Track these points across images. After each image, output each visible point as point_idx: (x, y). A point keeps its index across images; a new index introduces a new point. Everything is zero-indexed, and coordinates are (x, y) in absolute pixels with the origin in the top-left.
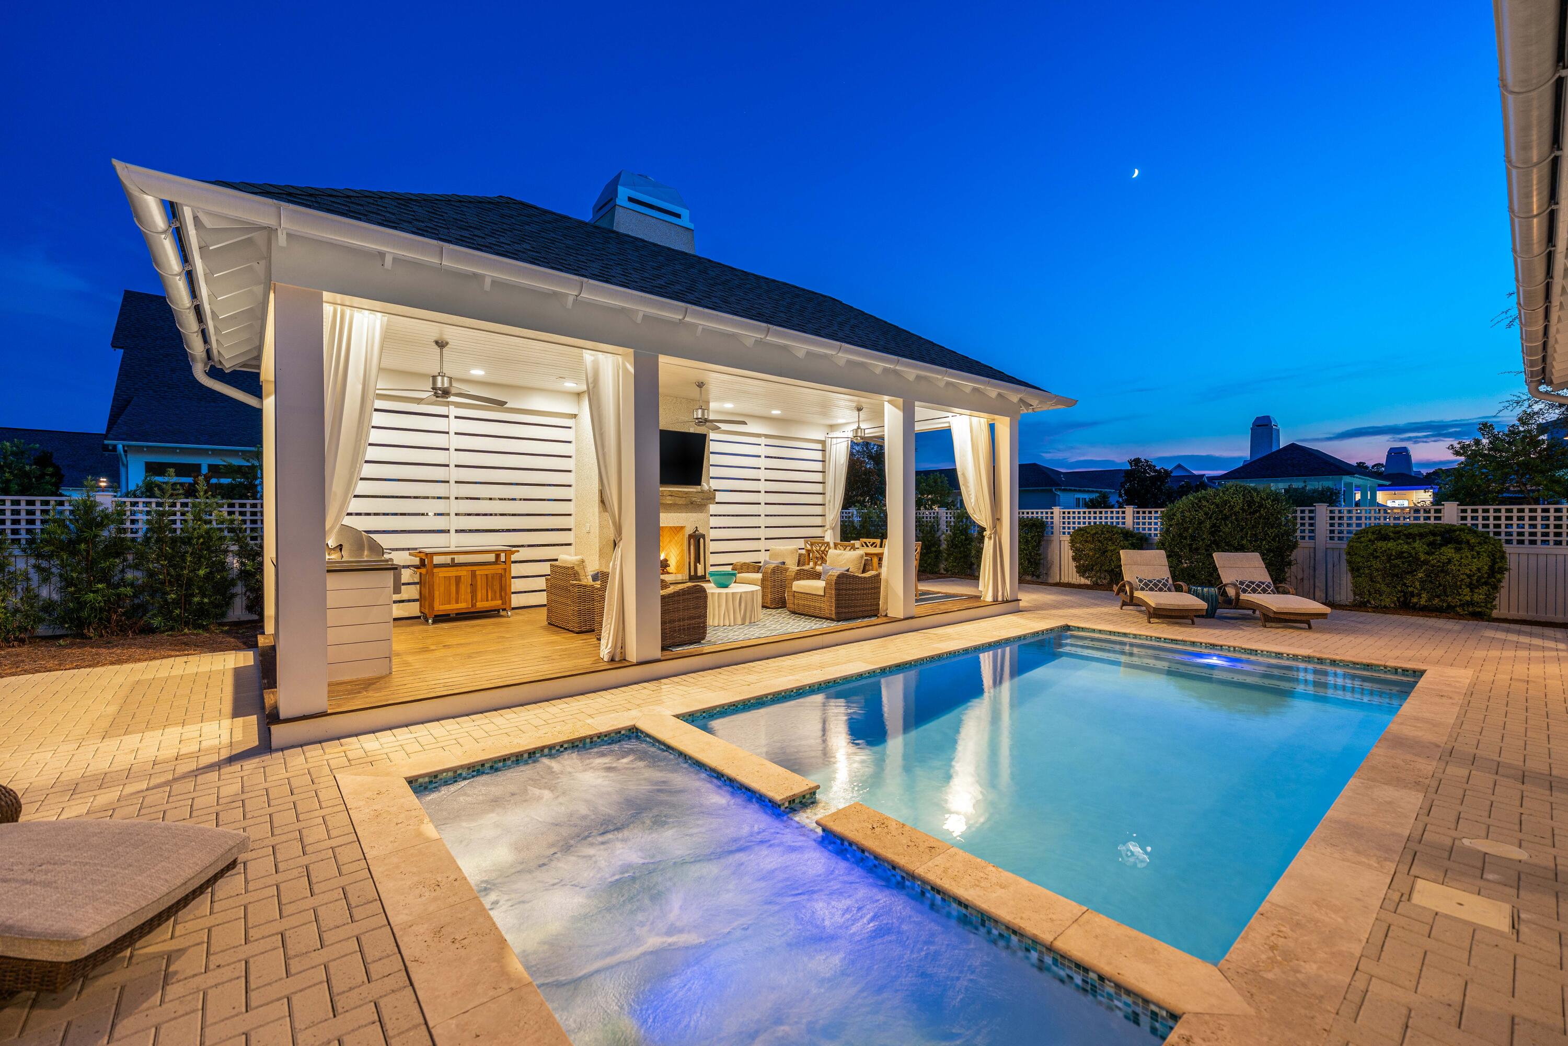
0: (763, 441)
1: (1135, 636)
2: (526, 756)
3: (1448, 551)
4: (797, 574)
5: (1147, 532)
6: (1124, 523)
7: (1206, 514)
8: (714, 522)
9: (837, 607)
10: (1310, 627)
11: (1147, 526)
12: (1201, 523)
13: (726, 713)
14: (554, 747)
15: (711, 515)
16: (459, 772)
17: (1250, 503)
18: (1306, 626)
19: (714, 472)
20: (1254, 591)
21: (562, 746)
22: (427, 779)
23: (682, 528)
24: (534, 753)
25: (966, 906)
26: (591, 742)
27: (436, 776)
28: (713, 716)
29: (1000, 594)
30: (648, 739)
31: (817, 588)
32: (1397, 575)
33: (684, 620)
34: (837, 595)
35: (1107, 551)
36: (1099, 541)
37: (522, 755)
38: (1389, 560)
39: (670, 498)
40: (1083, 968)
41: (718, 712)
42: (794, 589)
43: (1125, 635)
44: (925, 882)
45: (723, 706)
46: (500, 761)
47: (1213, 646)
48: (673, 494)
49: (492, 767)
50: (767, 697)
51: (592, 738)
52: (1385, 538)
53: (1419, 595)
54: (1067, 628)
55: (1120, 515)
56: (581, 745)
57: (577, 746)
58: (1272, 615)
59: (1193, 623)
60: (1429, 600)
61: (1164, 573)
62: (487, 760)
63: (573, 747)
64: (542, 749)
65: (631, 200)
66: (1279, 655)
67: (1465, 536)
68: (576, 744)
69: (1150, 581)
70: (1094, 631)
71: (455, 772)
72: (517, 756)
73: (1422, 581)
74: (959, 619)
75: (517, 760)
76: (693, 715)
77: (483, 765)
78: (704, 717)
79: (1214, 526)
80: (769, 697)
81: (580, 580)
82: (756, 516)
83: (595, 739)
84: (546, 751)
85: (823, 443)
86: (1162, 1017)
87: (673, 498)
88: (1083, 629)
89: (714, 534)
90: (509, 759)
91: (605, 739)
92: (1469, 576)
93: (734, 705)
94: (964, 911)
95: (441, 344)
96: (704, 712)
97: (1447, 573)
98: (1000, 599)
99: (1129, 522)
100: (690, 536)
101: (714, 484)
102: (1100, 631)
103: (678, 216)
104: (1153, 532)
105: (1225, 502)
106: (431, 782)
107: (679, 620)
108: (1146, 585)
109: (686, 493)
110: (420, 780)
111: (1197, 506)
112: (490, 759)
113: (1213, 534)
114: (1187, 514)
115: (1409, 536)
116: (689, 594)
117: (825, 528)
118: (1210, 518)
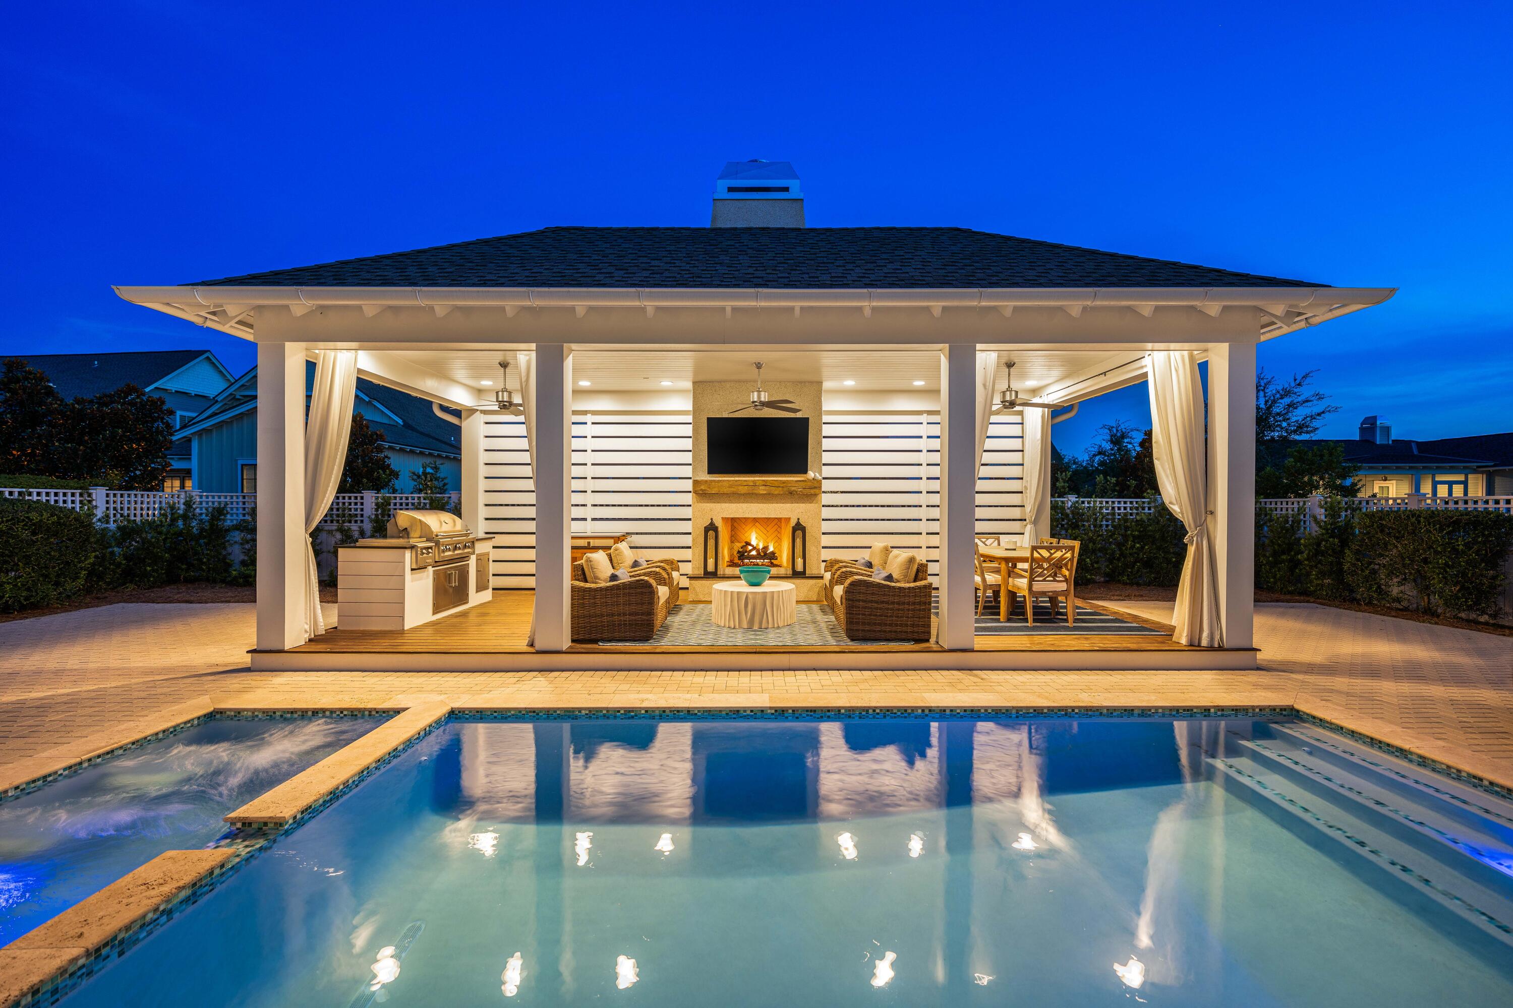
0: (924, 418)
1: (1424, 761)
2: (310, 713)
8: (826, 513)
9: (849, 622)
13: (524, 719)
14: (335, 712)
15: (823, 506)
16: (256, 713)
19: (827, 458)
21: (342, 712)
22: (233, 713)
23: (787, 519)
24: (317, 713)
26: (370, 715)
27: (239, 713)
28: (506, 718)
29: (1203, 634)
33: (625, 614)
34: (849, 607)
37: (307, 712)
39: (763, 488)
41: (513, 715)
43: (1404, 754)
45: (519, 710)
46: (288, 712)
48: (768, 484)
49: (281, 716)
50: (580, 712)
51: (370, 712)
54: (1292, 715)
56: (359, 715)
57: (356, 715)
62: (278, 710)
63: (352, 715)
64: (324, 711)
65: (731, 189)
68: (355, 713)
70: (1339, 730)
71: (253, 713)
72: (303, 712)
75: (303, 715)
76: (481, 712)
77: (274, 713)
78: (495, 717)
80: (583, 712)
82: (916, 506)
83: (374, 713)
84: (328, 713)
85: (1021, 413)
87: (767, 488)
88: (1322, 723)
89: (826, 526)
90: (296, 712)
91: (384, 715)
93: (534, 712)
95: (504, 365)
96: (495, 712)
98: (1205, 643)
100: (794, 529)
101: (827, 471)
102: (1352, 734)
103: (786, 189)
106: (235, 716)
107: (619, 615)
109: (784, 482)
110: (228, 713)
112: (301, 709)
116: (630, 588)
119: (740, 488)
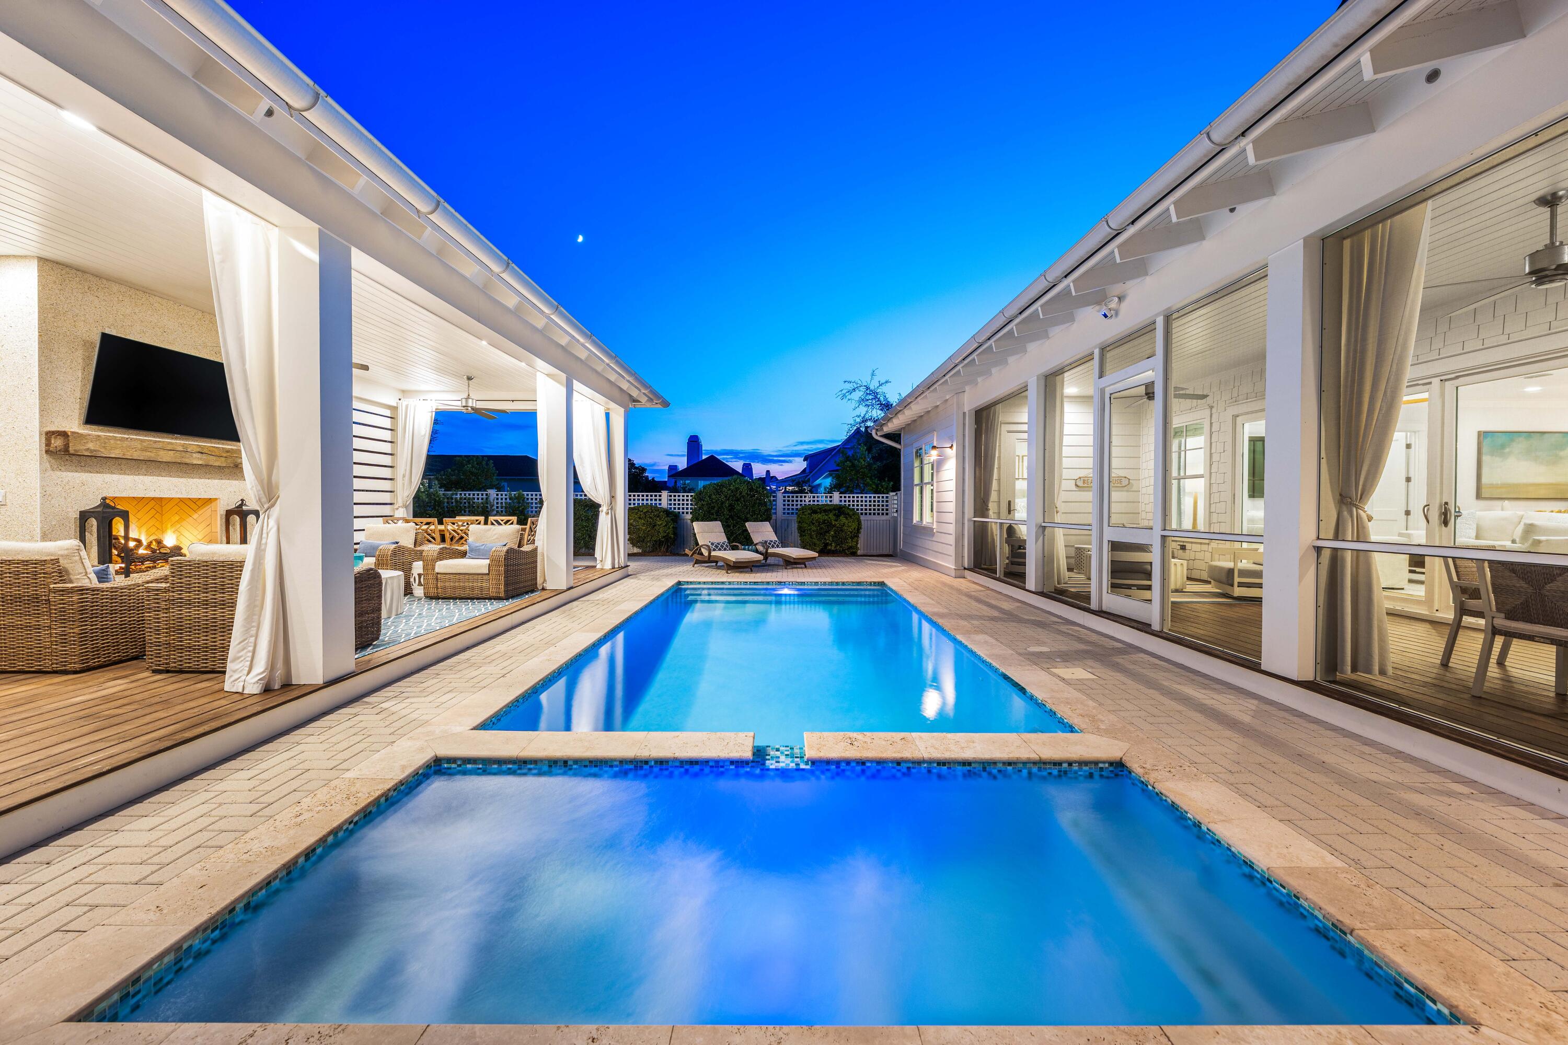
1: (730, 583)
3: (843, 519)
4: (440, 553)
5: (677, 510)
6: (660, 504)
7: (726, 497)
9: (506, 585)
10: (806, 567)
11: (677, 506)
12: (722, 503)
14: (342, 828)
17: (751, 490)
18: (803, 566)
20: (773, 547)
23: (209, 501)
24: (314, 850)
25: (970, 764)
26: (386, 801)
29: (616, 561)
30: (469, 766)
31: (480, 567)
32: (821, 534)
34: (506, 571)
35: (655, 526)
36: (650, 518)
38: (819, 525)
39: (199, 455)
40: (1057, 763)
42: (437, 570)
43: (723, 583)
44: (930, 762)
47: (780, 583)
48: (207, 451)
51: (387, 795)
52: (815, 512)
53: (831, 544)
54: (679, 583)
55: (658, 498)
58: (792, 561)
59: (752, 571)
60: (835, 547)
61: (722, 538)
66: (816, 583)
67: (847, 511)
68: (369, 811)
69: (718, 544)
70: (699, 583)
73: (833, 537)
74: (600, 585)
79: (730, 505)
81: (71, 582)
85: (394, 409)
86: (1106, 768)
87: (204, 456)
88: (691, 583)
91: (402, 788)
92: (851, 532)
94: (968, 768)
97: (842, 531)
98: (616, 566)
99: (664, 504)
100: (229, 513)
102: (704, 583)
104: (681, 510)
105: (737, 489)
108: (716, 546)
109: (227, 451)
111: (718, 489)
113: (730, 511)
114: (714, 497)
115: (825, 511)
117: (396, 506)
118: (728, 499)
119: (162, 453)
